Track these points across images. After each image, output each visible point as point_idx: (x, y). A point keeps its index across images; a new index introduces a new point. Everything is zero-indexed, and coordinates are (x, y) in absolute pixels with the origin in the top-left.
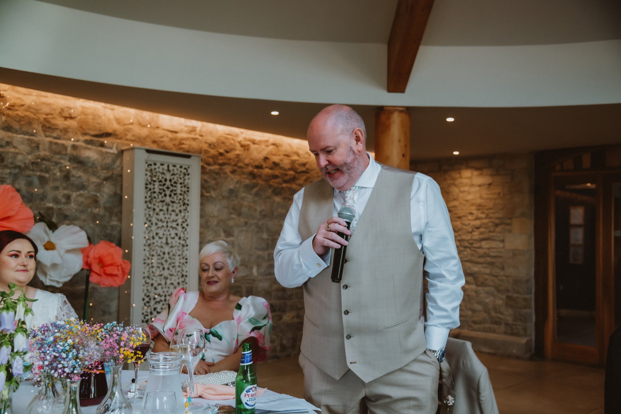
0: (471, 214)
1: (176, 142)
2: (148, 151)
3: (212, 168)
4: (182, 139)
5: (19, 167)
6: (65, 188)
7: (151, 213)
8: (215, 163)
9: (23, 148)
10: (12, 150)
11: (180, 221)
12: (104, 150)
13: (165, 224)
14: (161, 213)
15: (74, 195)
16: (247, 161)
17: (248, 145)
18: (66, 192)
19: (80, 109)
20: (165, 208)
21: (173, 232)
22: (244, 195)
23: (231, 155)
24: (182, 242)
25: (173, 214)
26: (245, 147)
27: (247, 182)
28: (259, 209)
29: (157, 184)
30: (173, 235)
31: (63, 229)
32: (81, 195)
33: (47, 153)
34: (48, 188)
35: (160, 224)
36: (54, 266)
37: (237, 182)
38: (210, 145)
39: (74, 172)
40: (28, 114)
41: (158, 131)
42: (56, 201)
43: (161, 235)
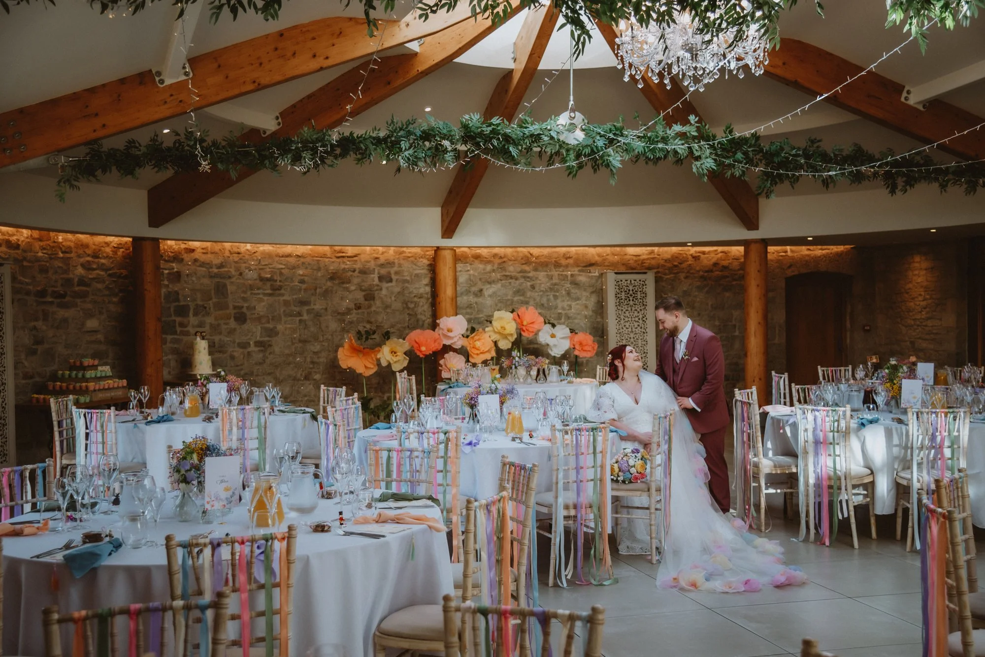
0: (920, 295)
1: (640, 262)
2: (616, 273)
3: (668, 277)
4: (644, 260)
5: (543, 291)
6: (568, 301)
7: (620, 312)
8: (671, 273)
9: (544, 280)
10: (539, 282)
11: (641, 317)
12: (591, 274)
13: (630, 319)
14: (627, 312)
15: (574, 303)
16: (698, 268)
17: (699, 256)
18: (569, 303)
19: (574, 252)
20: (629, 309)
21: (636, 324)
22: (697, 293)
23: (684, 265)
24: (643, 330)
25: (636, 312)
26: (696, 258)
27: (699, 283)
28: (710, 304)
29: (623, 293)
30: (636, 326)
31: (558, 327)
32: (577, 304)
33: (557, 281)
34: (559, 301)
35: (626, 319)
36: (555, 346)
37: (690, 285)
38: (666, 261)
39: (573, 291)
40: (546, 260)
41: (626, 257)
42: (563, 309)
43: (627, 326)
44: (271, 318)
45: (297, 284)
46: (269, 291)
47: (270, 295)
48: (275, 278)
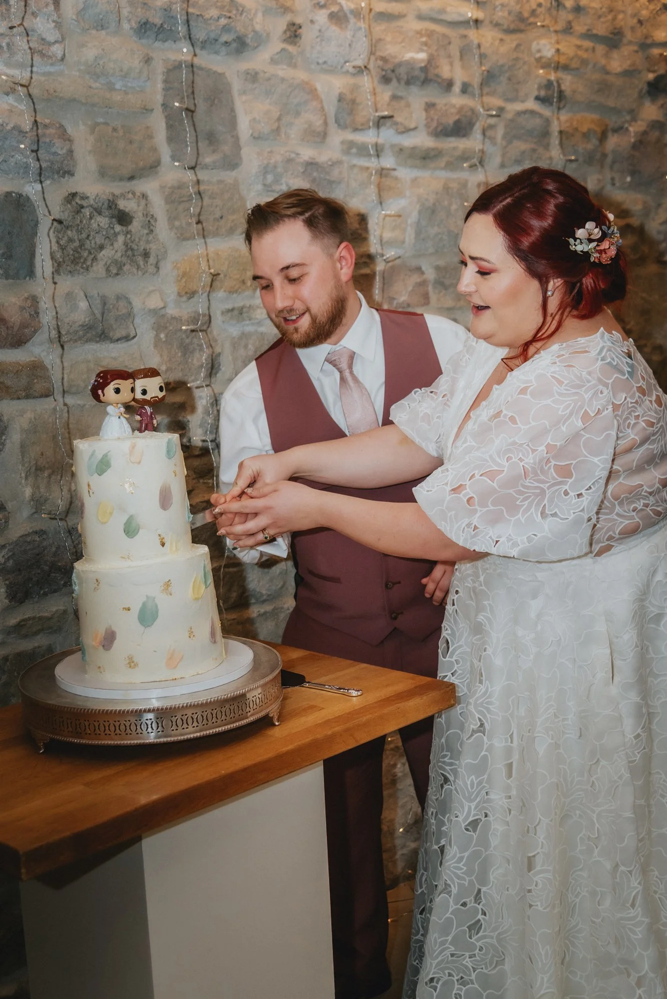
44: (430, 274)
45: (531, 104)
46: (422, 140)
47: (425, 158)
48: (445, 72)
